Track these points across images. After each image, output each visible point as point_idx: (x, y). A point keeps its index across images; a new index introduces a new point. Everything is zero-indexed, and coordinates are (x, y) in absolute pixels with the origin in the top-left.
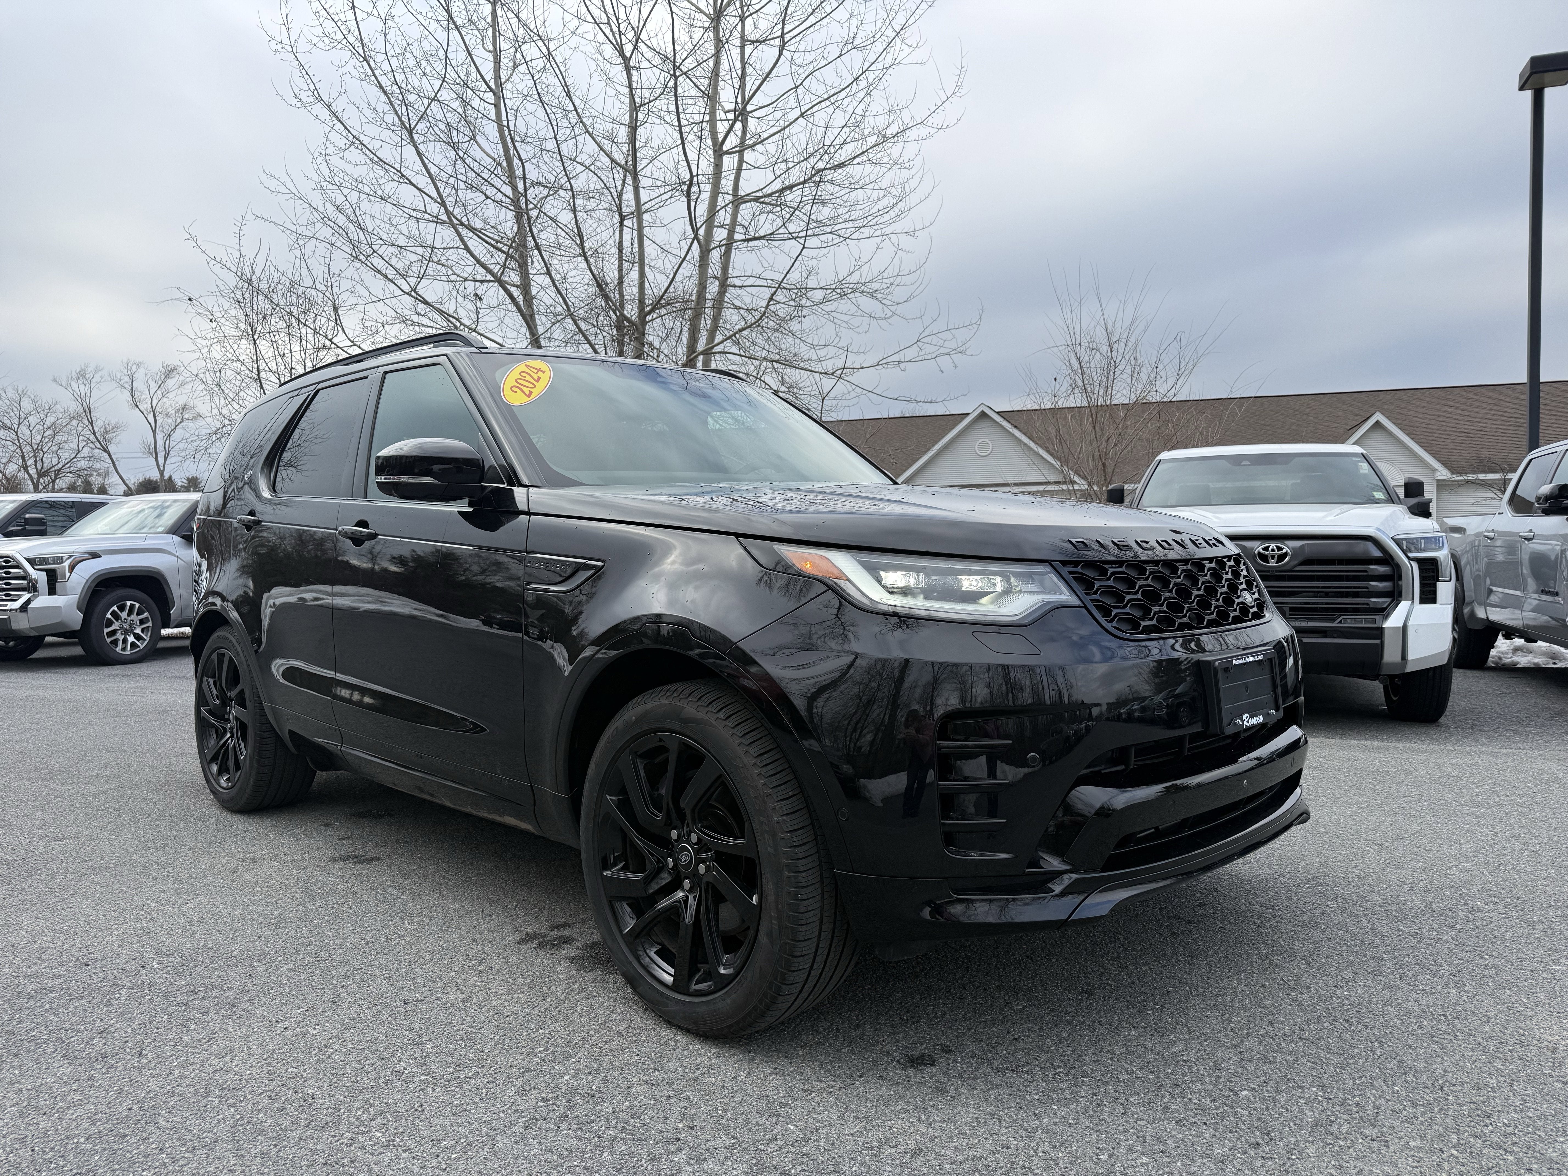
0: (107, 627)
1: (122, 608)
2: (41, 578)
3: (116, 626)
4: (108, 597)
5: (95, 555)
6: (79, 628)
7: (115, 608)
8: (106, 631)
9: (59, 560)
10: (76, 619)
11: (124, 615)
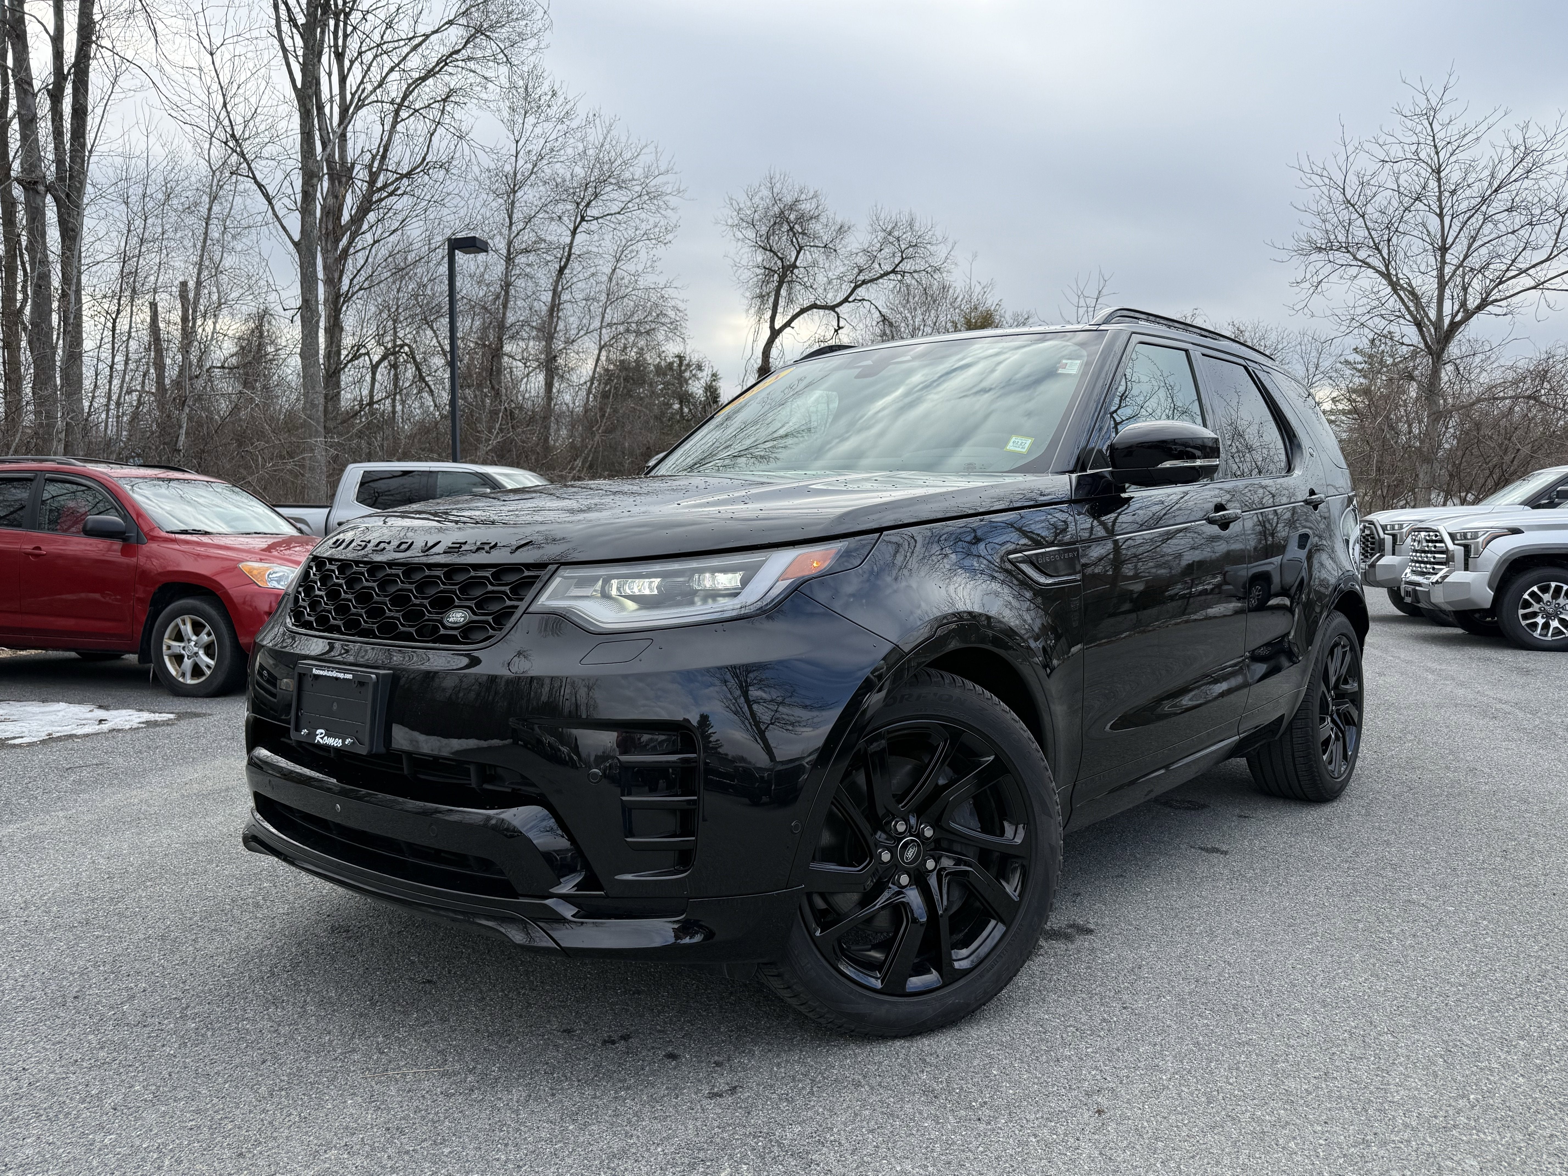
0: (1524, 608)
1: (1545, 590)
2: (1459, 551)
3: (1536, 607)
4: (1527, 576)
5: (1515, 531)
6: (1488, 605)
7: (1535, 589)
8: (1521, 612)
9: (1475, 536)
10: (1485, 596)
11: (1547, 597)
